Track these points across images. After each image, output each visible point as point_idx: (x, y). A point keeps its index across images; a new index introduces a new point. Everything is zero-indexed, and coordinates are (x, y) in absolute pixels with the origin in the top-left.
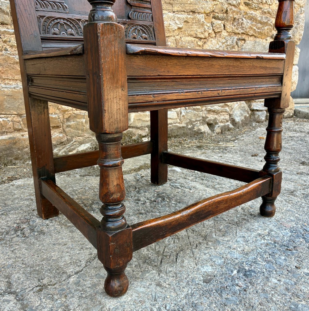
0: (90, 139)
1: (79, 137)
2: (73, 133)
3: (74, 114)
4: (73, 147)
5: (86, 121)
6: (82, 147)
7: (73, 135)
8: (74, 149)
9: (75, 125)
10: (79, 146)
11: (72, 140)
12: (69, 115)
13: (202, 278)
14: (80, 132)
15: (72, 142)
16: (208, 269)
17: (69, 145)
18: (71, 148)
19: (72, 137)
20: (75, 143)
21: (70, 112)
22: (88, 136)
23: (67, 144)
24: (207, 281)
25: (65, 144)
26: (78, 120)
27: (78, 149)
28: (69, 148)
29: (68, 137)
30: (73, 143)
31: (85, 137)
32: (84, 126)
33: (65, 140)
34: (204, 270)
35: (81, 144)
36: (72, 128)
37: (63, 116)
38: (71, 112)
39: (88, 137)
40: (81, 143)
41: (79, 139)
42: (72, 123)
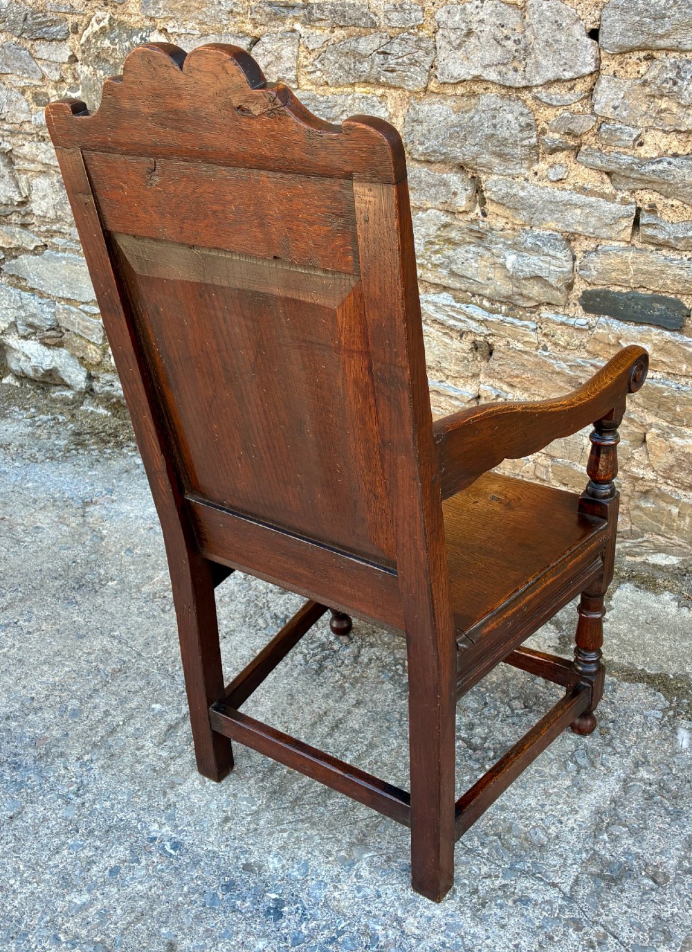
0: (685, 550)
1: (659, 537)
2: (647, 524)
3: (659, 489)
4: (637, 550)
5: (679, 513)
6: (659, 558)
7: (646, 528)
8: (640, 554)
9: (653, 511)
10: (653, 553)
11: (643, 537)
12: (648, 488)
13: (252, 861)
14: (663, 528)
15: (640, 540)
16: (273, 863)
17: (632, 541)
18: (634, 549)
19: (645, 531)
20: (645, 544)
21: (648, 484)
22: (680, 543)
23: (628, 538)
24: (247, 867)
25: (623, 537)
26: (663, 504)
27: (649, 558)
28: (629, 547)
29: (634, 528)
30: (640, 542)
31: (672, 541)
32: (674, 521)
33: (626, 531)
34: (270, 860)
35: (660, 552)
36: (646, 514)
37: (634, 486)
38: (653, 484)
39: (680, 546)
40: (659, 550)
41: (658, 540)
42: (648, 505)
